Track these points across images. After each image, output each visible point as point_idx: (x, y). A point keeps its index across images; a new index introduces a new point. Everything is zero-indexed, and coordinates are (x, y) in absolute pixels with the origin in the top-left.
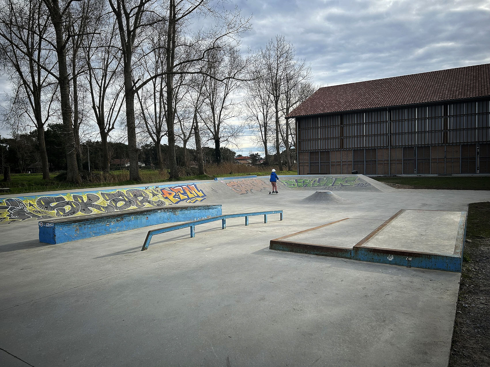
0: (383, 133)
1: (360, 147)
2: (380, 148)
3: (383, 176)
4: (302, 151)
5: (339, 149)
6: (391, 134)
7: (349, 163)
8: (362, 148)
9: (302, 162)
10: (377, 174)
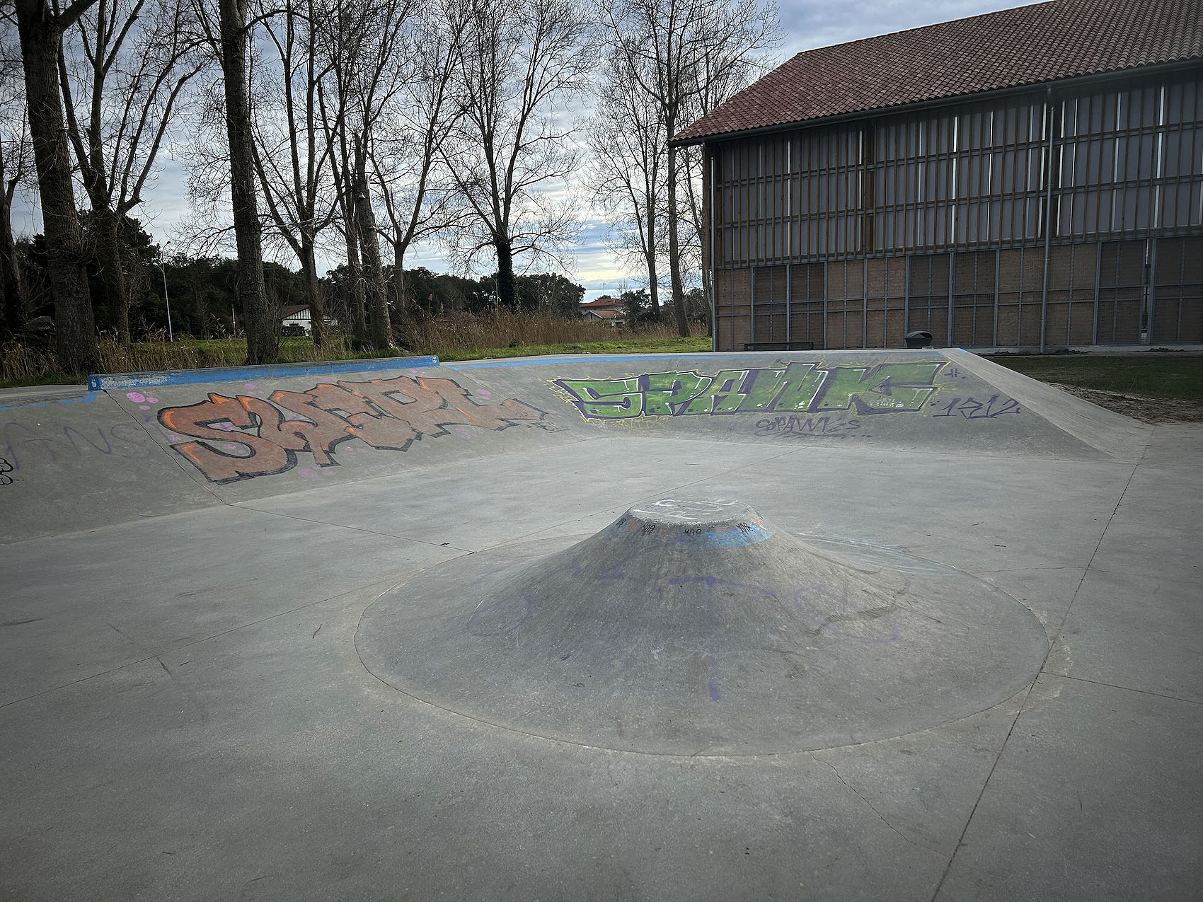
0: (1026, 188)
1: (936, 246)
2: (1012, 247)
3: (1016, 350)
4: (729, 263)
5: (857, 253)
6: (1056, 193)
7: (891, 306)
8: (942, 247)
9: (729, 304)
10: (995, 343)
